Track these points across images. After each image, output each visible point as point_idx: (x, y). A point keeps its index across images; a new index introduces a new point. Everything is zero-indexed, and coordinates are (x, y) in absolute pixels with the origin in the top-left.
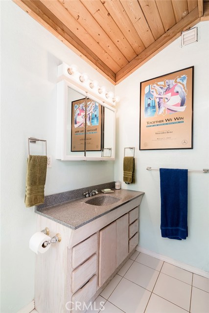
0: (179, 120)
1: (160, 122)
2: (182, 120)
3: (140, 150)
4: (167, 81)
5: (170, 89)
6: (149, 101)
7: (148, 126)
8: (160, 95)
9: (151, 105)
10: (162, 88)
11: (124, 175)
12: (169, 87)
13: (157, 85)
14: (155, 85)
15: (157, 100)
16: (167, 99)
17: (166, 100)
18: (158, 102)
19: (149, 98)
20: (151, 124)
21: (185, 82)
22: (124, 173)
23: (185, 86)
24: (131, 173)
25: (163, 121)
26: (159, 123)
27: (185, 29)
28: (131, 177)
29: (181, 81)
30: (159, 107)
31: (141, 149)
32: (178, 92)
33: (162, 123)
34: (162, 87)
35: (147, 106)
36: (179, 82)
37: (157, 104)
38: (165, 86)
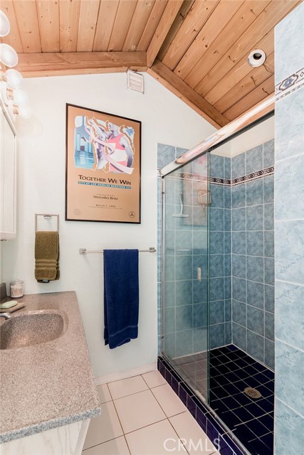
0: (126, 185)
1: (100, 180)
2: (129, 185)
3: (66, 220)
4: (111, 124)
5: (114, 137)
6: (83, 143)
7: (81, 183)
8: (99, 138)
9: (86, 149)
10: (103, 131)
11: (36, 266)
12: (112, 134)
13: (96, 122)
14: (92, 121)
15: (96, 146)
16: (111, 150)
17: (109, 151)
18: (98, 150)
19: (83, 138)
20: (86, 181)
21: (132, 137)
22: (36, 262)
23: (132, 142)
24: (55, 261)
25: (104, 180)
26: (98, 182)
27: (132, 67)
28: (55, 269)
29: (127, 133)
30: (99, 157)
31: (68, 218)
32: (124, 146)
33: (104, 183)
34: (103, 129)
35: (79, 149)
36: (125, 134)
37: (96, 152)
38: (107, 130)
